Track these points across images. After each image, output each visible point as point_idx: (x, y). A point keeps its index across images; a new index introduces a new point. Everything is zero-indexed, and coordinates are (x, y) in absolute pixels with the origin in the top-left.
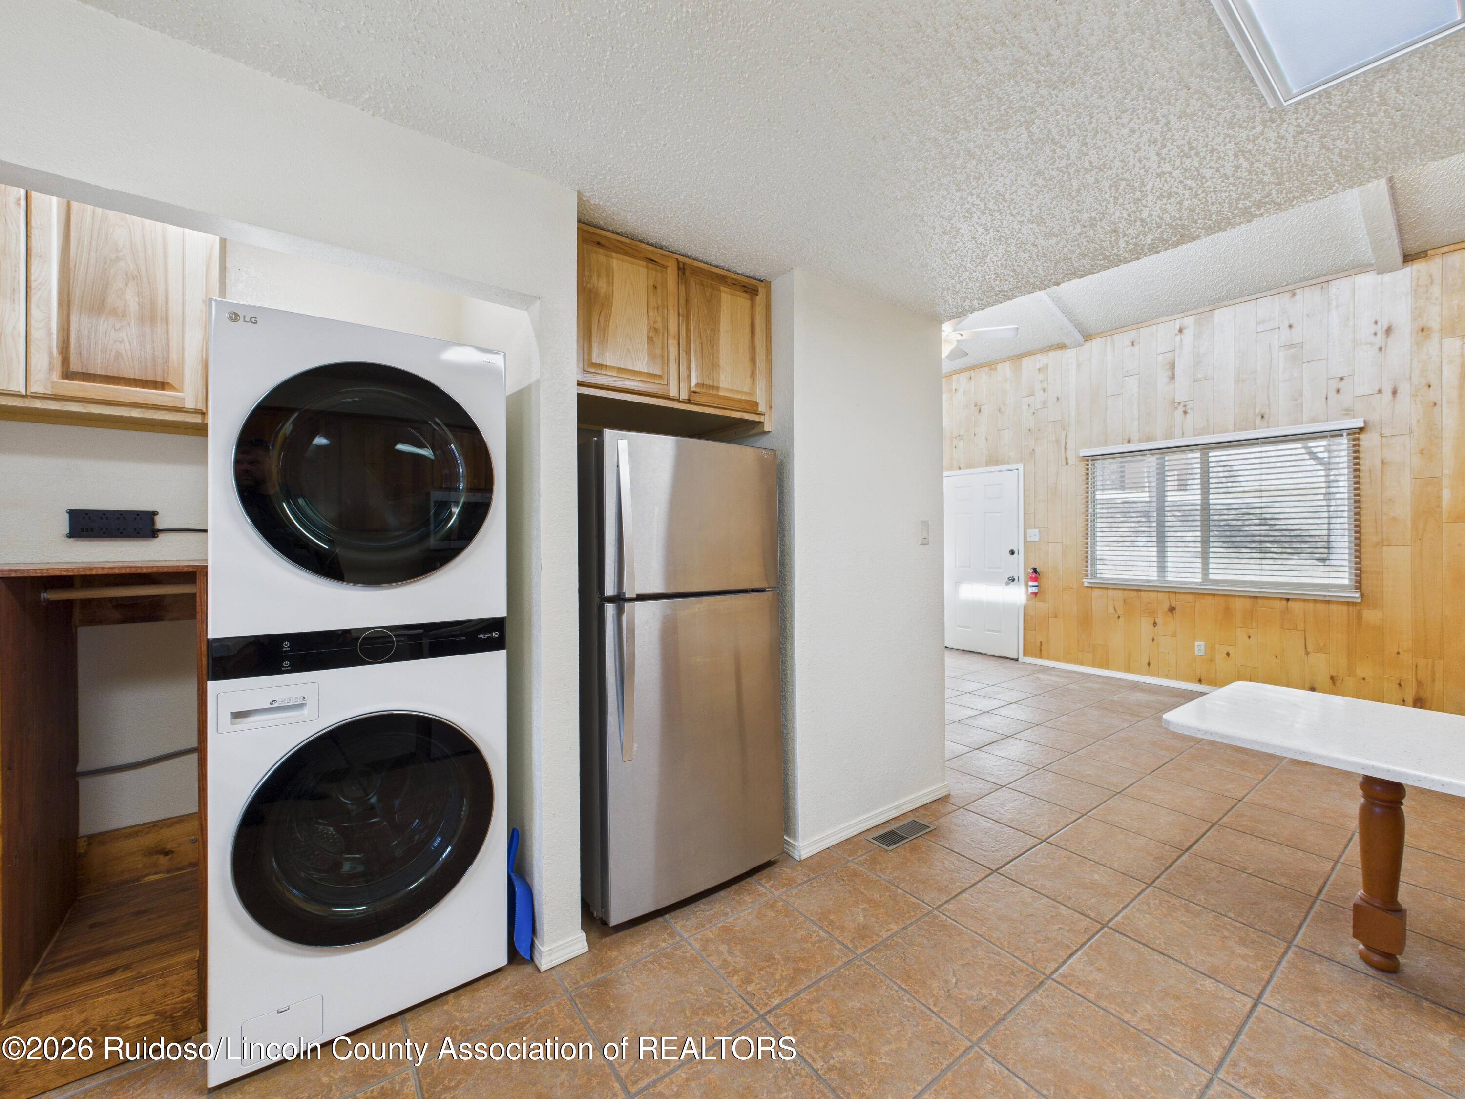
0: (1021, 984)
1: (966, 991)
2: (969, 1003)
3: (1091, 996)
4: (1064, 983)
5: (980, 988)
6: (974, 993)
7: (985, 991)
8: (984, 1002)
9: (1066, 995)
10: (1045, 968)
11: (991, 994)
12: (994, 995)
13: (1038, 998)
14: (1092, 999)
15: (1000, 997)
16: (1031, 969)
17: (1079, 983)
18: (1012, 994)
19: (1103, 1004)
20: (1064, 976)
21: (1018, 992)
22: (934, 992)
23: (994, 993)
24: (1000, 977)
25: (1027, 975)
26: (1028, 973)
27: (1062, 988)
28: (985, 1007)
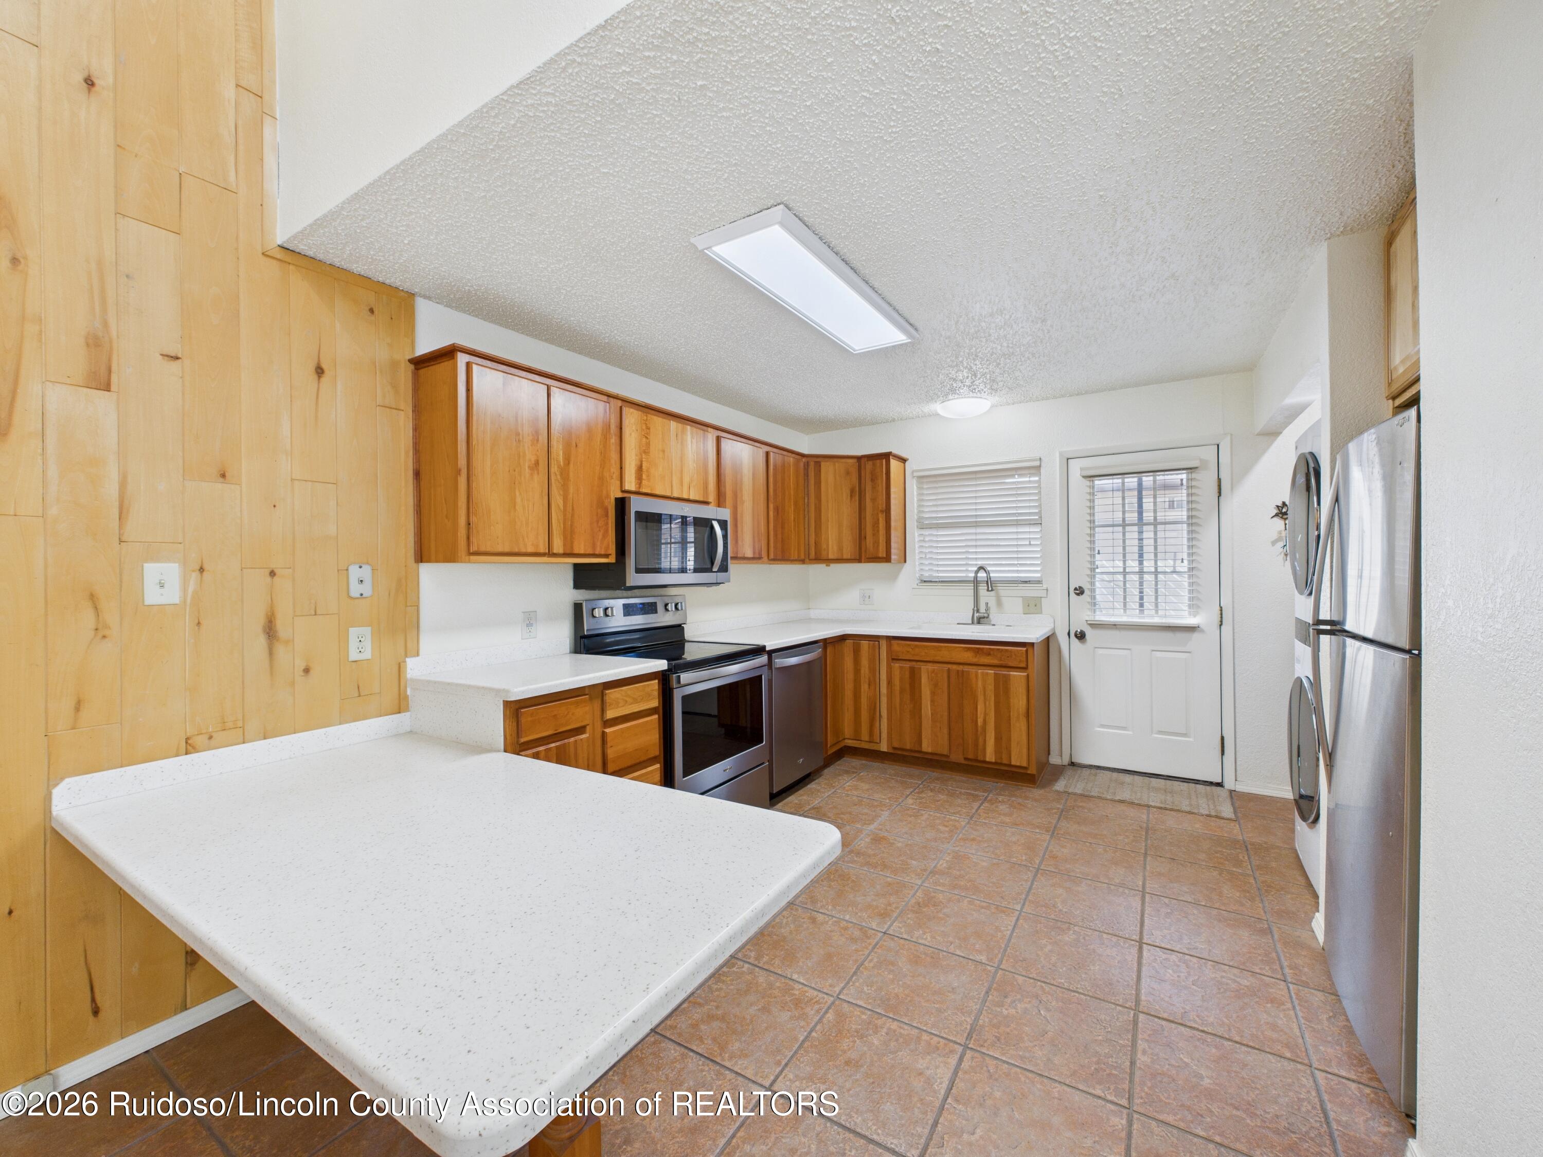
0: (987, 1029)
1: (1028, 1006)
2: (1019, 996)
3: (925, 1037)
4: (951, 1044)
5: (1017, 1012)
6: (1020, 1006)
7: (1012, 1011)
8: (1009, 1000)
9: (946, 1031)
10: (973, 1058)
11: (1006, 1009)
12: (1004, 1010)
13: (968, 1020)
14: (924, 1033)
15: (999, 1010)
16: (984, 1050)
17: (938, 1049)
18: (990, 1016)
19: (915, 1032)
20: (952, 1052)
21: (987, 1020)
22: (1050, 997)
23: (1005, 1012)
24: (1008, 1030)
25: (985, 1041)
26: (986, 1045)
27: (951, 1038)
28: (1006, 997)
